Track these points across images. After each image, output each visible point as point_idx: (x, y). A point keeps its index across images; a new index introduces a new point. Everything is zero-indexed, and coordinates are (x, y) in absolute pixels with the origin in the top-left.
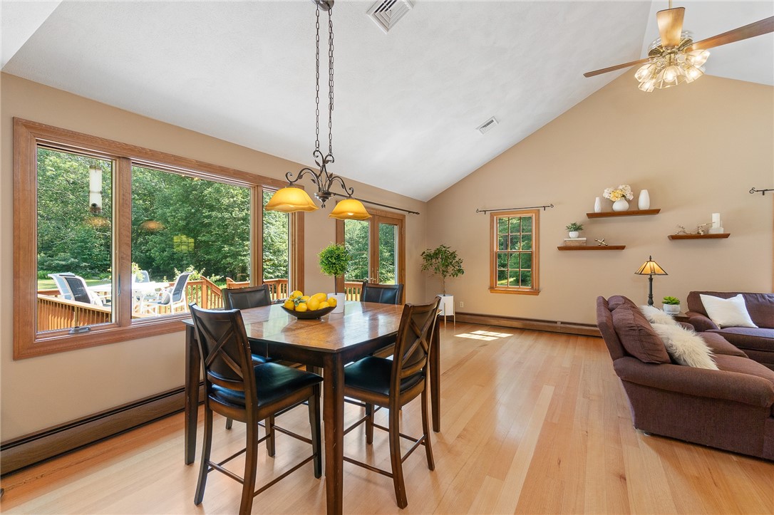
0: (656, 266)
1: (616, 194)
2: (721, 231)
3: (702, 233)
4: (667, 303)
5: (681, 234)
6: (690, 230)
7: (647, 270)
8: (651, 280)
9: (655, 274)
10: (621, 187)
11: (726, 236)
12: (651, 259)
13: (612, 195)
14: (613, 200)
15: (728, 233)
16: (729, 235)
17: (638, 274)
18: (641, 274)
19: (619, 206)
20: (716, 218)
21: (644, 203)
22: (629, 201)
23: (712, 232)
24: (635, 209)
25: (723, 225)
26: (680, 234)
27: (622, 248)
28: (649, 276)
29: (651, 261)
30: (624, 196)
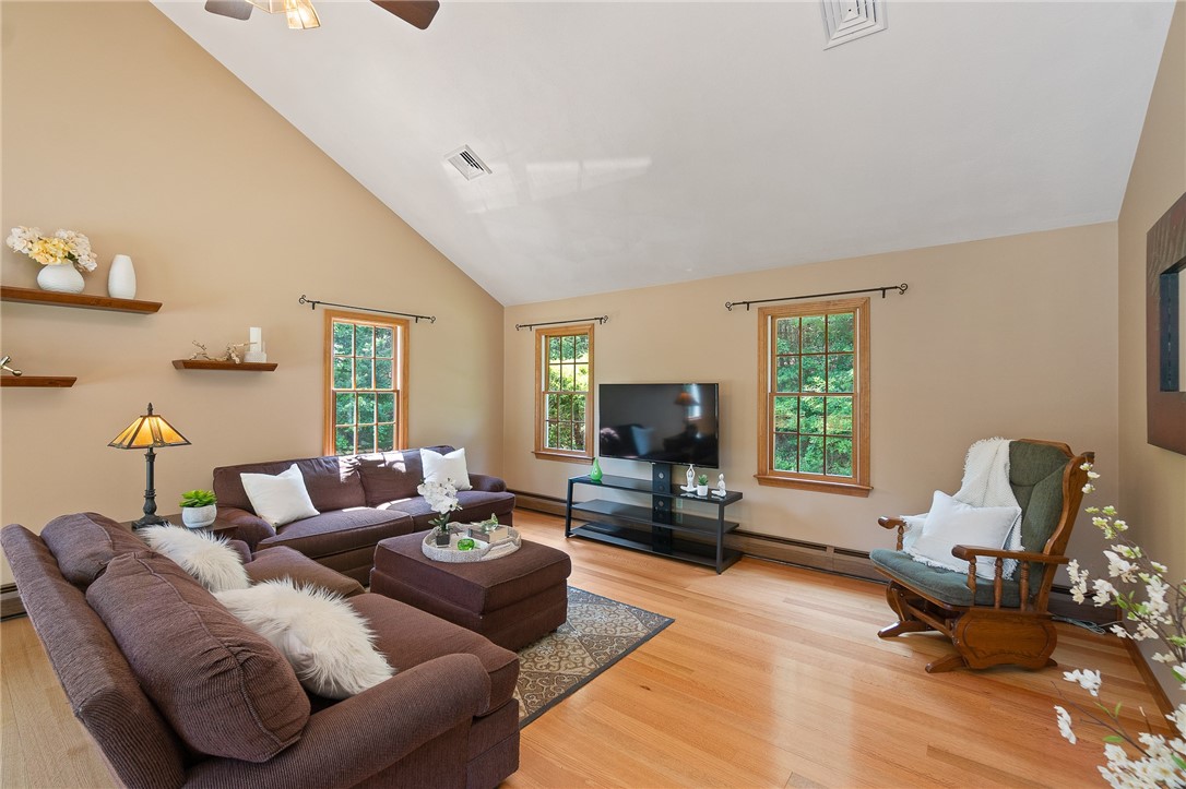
0: (164, 427)
1: (49, 246)
2: (263, 360)
3: (237, 361)
4: (192, 506)
5: (200, 358)
6: (216, 354)
7: (146, 436)
8: (151, 457)
9: (163, 444)
10: (64, 234)
11: (271, 367)
12: (150, 410)
13: (37, 248)
14: (40, 259)
15: (272, 362)
16: (275, 366)
17: (120, 446)
18: (129, 447)
19: (56, 278)
20: (255, 334)
21: (122, 284)
22: (84, 273)
23: (251, 359)
24: (98, 293)
25: (267, 348)
26: (198, 359)
27: (68, 382)
28: (146, 451)
29: (150, 415)
30: (71, 257)
